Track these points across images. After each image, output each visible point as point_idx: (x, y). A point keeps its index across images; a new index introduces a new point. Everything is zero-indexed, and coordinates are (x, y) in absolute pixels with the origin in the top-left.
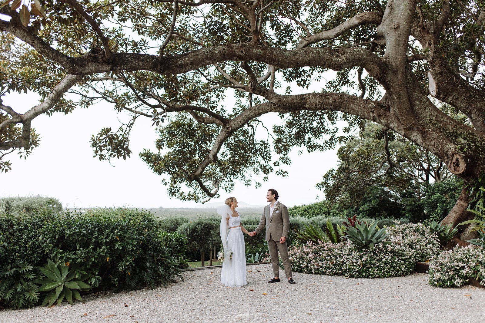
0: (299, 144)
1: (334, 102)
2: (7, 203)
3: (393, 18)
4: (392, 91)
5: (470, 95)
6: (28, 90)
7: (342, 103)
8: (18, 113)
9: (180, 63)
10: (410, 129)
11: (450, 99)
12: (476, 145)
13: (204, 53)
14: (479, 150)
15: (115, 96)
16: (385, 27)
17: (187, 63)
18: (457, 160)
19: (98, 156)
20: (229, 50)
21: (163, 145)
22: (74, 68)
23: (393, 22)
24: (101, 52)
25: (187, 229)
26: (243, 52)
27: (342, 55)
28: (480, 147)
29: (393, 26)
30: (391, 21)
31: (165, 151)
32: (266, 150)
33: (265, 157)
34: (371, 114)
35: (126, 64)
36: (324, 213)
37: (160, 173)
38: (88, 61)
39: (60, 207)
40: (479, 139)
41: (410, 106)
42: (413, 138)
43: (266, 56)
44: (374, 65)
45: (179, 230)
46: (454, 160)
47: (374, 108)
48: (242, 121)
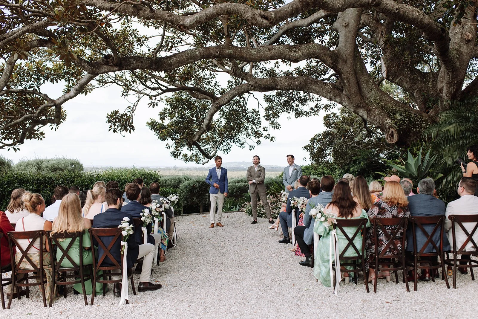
0: (288, 111)
1: (300, 84)
2: (38, 164)
3: (345, 17)
4: (343, 77)
5: (414, 77)
6: (58, 80)
7: (306, 85)
8: (52, 99)
9: (170, 62)
10: (358, 107)
11: (397, 81)
12: (410, 120)
13: (188, 54)
14: (412, 124)
15: (124, 80)
16: (339, 24)
17: (175, 62)
18: (392, 132)
19: (112, 130)
20: (207, 51)
21: (166, 116)
22: (93, 70)
23: (344, 21)
24: (111, 58)
25: (187, 186)
26: (217, 53)
27: (299, 50)
28: (413, 122)
29: (344, 24)
30: (343, 20)
31: (167, 121)
32: (257, 117)
33: (256, 123)
34: (329, 94)
35: (130, 65)
36: (319, 174)
37: (164, 140)
38: (102, 64)
39: (81, 167)
40: (413, 115)
41: (358, 88)
42: (361, 114)
43: (236, 55)
44: (326, 57)
45: (181, 188)
46: (390, 132)
47: (331, 89)
48: (228, 98)
